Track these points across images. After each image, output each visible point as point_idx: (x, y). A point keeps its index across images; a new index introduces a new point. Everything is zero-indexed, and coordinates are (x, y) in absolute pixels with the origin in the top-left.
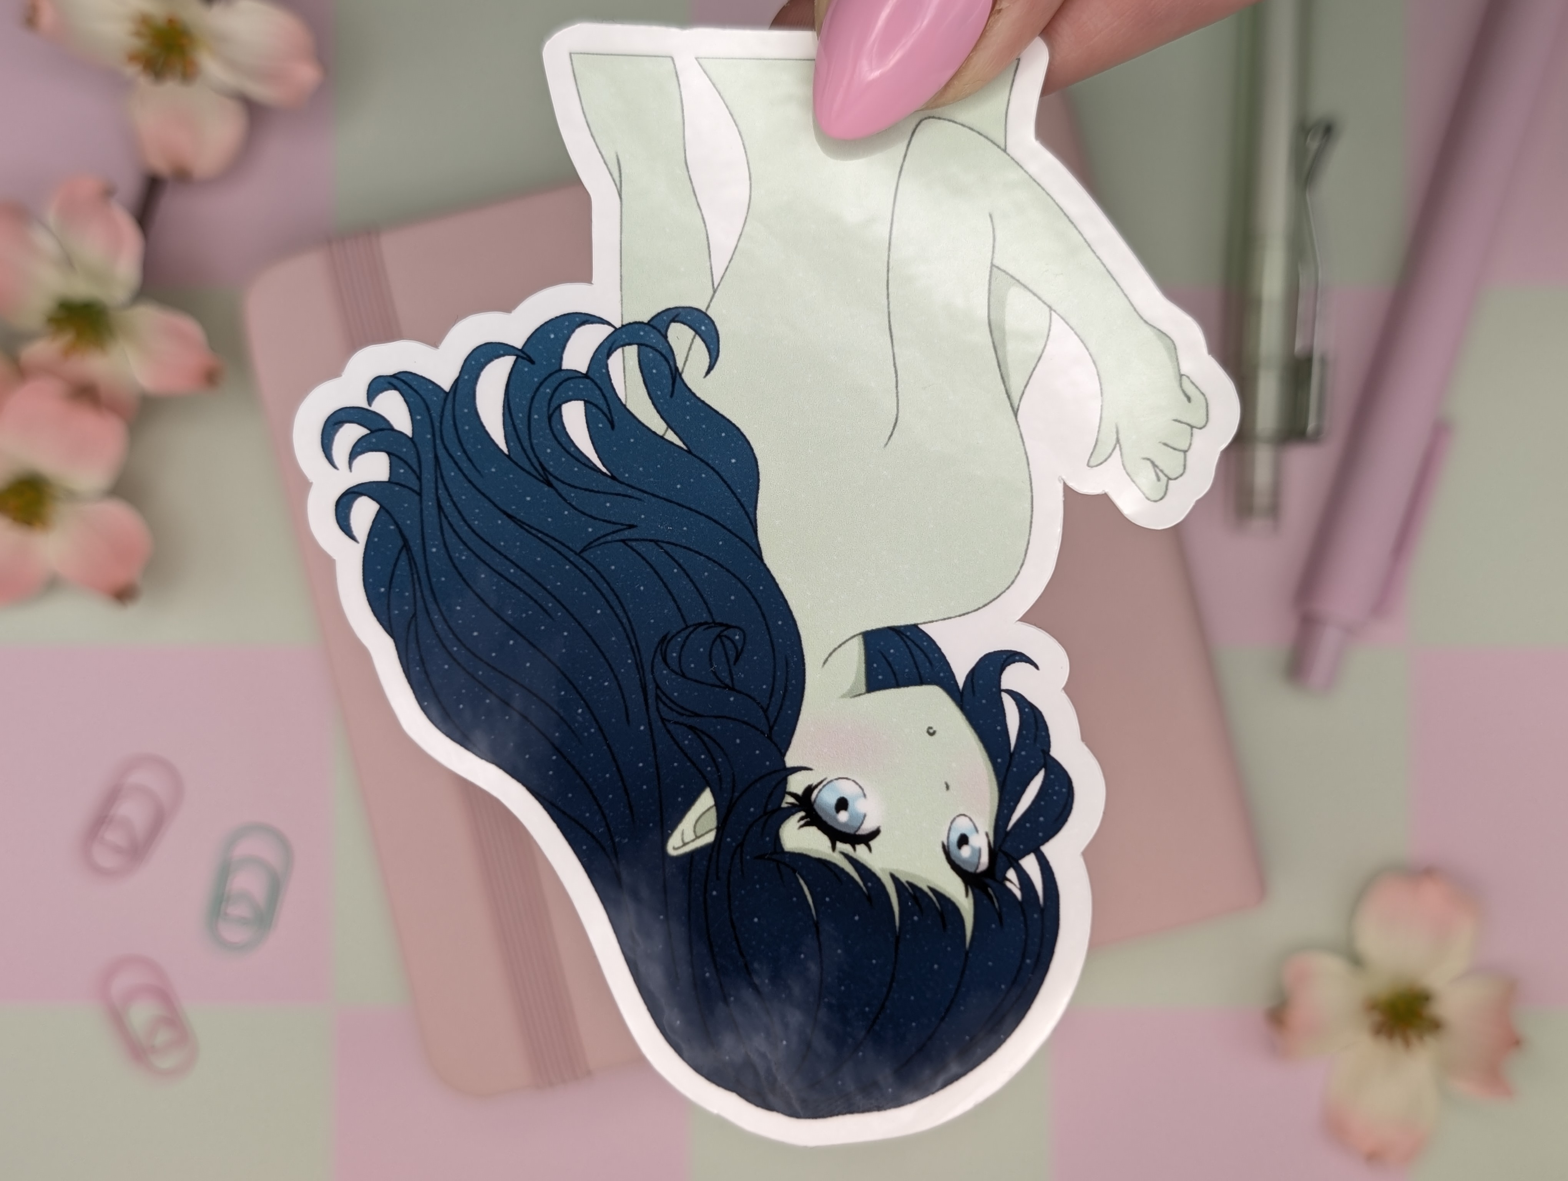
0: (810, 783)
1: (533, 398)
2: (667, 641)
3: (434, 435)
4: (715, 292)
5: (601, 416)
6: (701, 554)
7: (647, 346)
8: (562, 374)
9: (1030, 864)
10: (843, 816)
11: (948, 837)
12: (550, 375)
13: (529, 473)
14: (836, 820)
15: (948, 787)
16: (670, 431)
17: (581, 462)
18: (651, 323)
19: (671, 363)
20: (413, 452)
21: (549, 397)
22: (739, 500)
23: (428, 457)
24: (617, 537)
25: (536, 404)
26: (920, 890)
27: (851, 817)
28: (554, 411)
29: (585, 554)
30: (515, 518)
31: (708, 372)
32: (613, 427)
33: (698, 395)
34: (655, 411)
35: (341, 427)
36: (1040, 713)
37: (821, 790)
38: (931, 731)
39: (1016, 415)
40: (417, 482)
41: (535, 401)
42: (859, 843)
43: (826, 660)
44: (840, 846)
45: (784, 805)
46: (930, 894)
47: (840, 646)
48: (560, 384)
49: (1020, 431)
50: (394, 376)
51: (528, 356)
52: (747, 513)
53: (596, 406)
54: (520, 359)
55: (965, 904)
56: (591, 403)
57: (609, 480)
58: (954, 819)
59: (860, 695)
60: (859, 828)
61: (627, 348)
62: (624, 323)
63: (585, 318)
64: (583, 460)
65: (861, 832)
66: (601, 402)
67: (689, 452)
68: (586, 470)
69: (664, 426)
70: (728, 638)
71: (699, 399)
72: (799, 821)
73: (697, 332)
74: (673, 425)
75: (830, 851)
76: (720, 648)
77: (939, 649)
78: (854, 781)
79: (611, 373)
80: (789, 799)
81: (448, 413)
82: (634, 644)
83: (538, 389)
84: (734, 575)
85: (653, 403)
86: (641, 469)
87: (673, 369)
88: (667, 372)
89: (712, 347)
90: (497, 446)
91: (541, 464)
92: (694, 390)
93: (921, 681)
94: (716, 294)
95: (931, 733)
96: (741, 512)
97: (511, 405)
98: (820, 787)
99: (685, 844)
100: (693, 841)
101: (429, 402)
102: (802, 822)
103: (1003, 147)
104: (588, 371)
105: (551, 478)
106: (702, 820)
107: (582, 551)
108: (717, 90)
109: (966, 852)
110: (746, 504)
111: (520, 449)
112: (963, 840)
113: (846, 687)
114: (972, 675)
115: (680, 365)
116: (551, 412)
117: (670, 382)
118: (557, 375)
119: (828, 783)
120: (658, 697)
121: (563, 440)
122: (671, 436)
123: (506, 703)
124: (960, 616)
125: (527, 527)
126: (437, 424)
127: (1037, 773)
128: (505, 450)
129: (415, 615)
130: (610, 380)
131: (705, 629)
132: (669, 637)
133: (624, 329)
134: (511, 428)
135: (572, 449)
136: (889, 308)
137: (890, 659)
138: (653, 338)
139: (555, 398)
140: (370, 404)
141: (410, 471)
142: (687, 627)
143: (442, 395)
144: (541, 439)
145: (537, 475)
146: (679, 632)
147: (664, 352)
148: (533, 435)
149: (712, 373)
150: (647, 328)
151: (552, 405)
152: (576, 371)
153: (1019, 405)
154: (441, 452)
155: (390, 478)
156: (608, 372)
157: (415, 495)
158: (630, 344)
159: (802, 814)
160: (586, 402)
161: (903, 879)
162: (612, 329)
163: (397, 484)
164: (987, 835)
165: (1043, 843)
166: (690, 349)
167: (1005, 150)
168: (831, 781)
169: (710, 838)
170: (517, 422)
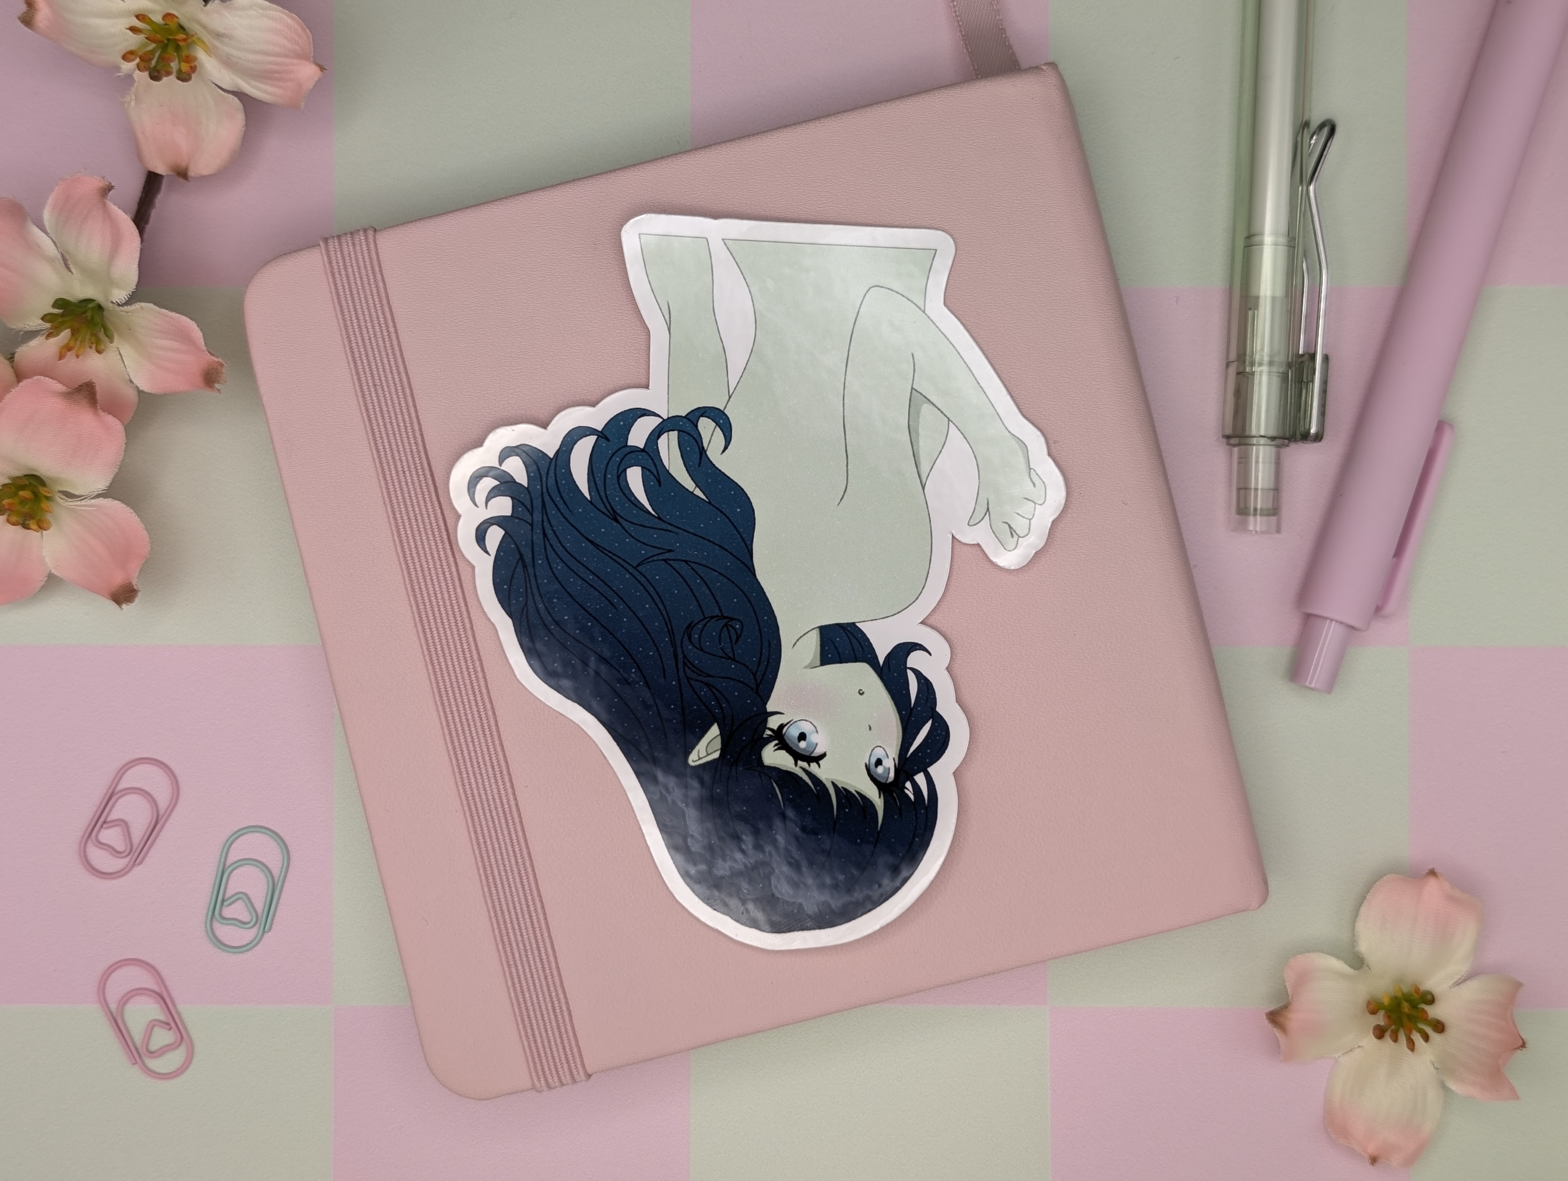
0: (782, 722)
1: (608, 464)
2: (691, 628)
3: (542, 486)
4: (730, 397)
5: (652, 477)
6: (715, 571)
7: (684, 432)
8: (627, 449)
9: (920, 778)
10: (803, 744)
11: (869, 760)
12: (620, 449)
13: (604, 513)
14: (798, 747)
15: (870, 728)
16: (697, 488)
17: (638, 507)
18: (687, 417)
19: (700, 444)
20: (528, 497)
21: (618, 463)
22: (741, 536)
23: (538, 503)
24: (660, 557)
25: (609, 468)
26: (850, 793)
27: (808, 745)
28: (621, 473)
29: (639, 568)
30: (594, 542)
31: (724, 451)
32: (660, 485)
33: (717, 466)
34: (688, 475)
35: (481, 479)
36: (931, 683)
37: (789, 727)
38: (861, 692)
39: (923, 488)
40: (530, 517)
41: (609, 465)
42: (812, 762)
43: (795, 644)
44: (800, 763)
45: (765, 736)
46: (857, 795)
47: (804, 635)
48: (626, 455)
49: (926, 499)
50: (517, 447)
51: (606, 436)
52: (746, 545)
53: (649, 471)
54: (600, 438)
55: (878, 802)
56: (646, 468)
57: (656, 520)
58: (874, 749)
59: (816, 667)
60: (813, 752)
61: (671, 433)
62: (670, 416)
63: (643, 412)
64: (640, 506)
65: (813, 755)
66: (652, 468)
67: (710, 503)
68: (641, 513)
69: (694, 485)
70: (731, 626)
71: (717, 468)
72: (774, 746)
73: (717, 424)
74: (700, 485)
75: (793, 766)
76: (726, 633)
77: (868, 640)
78: (810, 722)
79: (660, 449)
80: (768, 732)
81: (552, 473)
82: (670, 628)
83: (611, 458)
84: (736, 585)
85: (687, 470)
86: (678, 513)
87: (701, 448)
88: (697, 450)
89: (727, 434)
90: (583, 494)
91: (612, 508)
92: (714, 462)
93: (856, 660)
94: (731, 399)
95: (861, 693)
96: (743, 544)
97: (594, 468)
98: (788, 725)
99: (700, 759)
100: (705, 757)
101: (539, 465)
102: (776, 747)
103: (923, 309)
104: (644, 447)
105: (618, 517)
106: (711, 744)
107: (639, 565)
108: (736, 262)
109: (880, 770)
110: (746, 539)
111: (598, 497)
112: (879, 762)
113: (807, 661)
114: (889, 657)
115: (705, 445)
116: (619, 473)
117: (699, 456)
118: (624, 449)
119: (794, 723)
120: (684, 663)
121: (627, 492)
122: (698, 492)
123: (586, 664)
124: (882, 618)
125: (601, 549)
126: (544, 479)
127: (927, 722)
128: (589, 497)
129: (526, 604)
130: (659, 453)
131: (716, 620)
132: (693, 625)
133: (669, 420)
134: (593, 483)
135: (633, 498)
136: (844, 413)
137: (837, 644)
138: (689, 427)
139: (622, 465)
140: (500, 465)
141: (526, 510)
142: (705, 618)
143: (548, 460)
144: (613, 491)
145: (609, 514)
146: (699, 622)
147: (695, 436)
148: (607, 489)
149: (727, 451)
150: (685, 420)
151: (620, 469)
152: (636, 447)
153: (926, 482)
154: (547, 498)
155: (512, 514)
156: (658, 448)
157: (528, 525)
158: (673, 430)
159: (776, 742)
160: (643, 468)
161: (840, 786)
162: (661, 420)
163: (517, 518)
164: (894, 759)
165: (929, 766)
166: (712, 435)
167: (924, 312)
168: (796, 722)
169: (716, 755)
170: (597, 479)
